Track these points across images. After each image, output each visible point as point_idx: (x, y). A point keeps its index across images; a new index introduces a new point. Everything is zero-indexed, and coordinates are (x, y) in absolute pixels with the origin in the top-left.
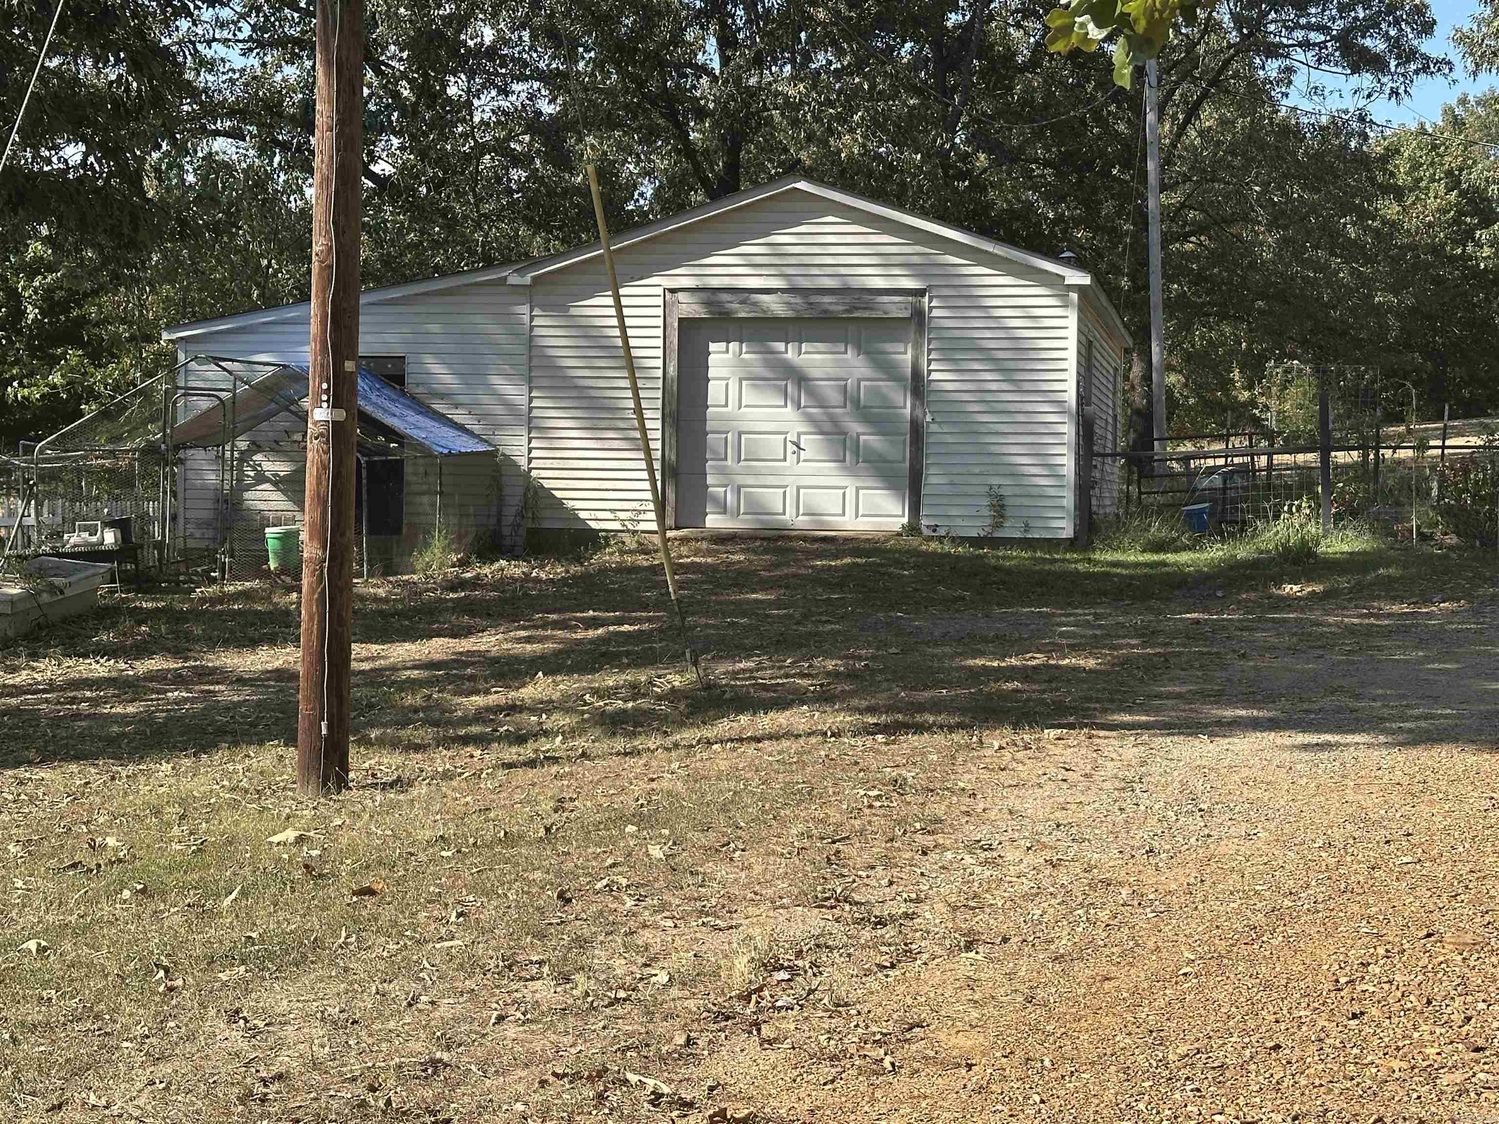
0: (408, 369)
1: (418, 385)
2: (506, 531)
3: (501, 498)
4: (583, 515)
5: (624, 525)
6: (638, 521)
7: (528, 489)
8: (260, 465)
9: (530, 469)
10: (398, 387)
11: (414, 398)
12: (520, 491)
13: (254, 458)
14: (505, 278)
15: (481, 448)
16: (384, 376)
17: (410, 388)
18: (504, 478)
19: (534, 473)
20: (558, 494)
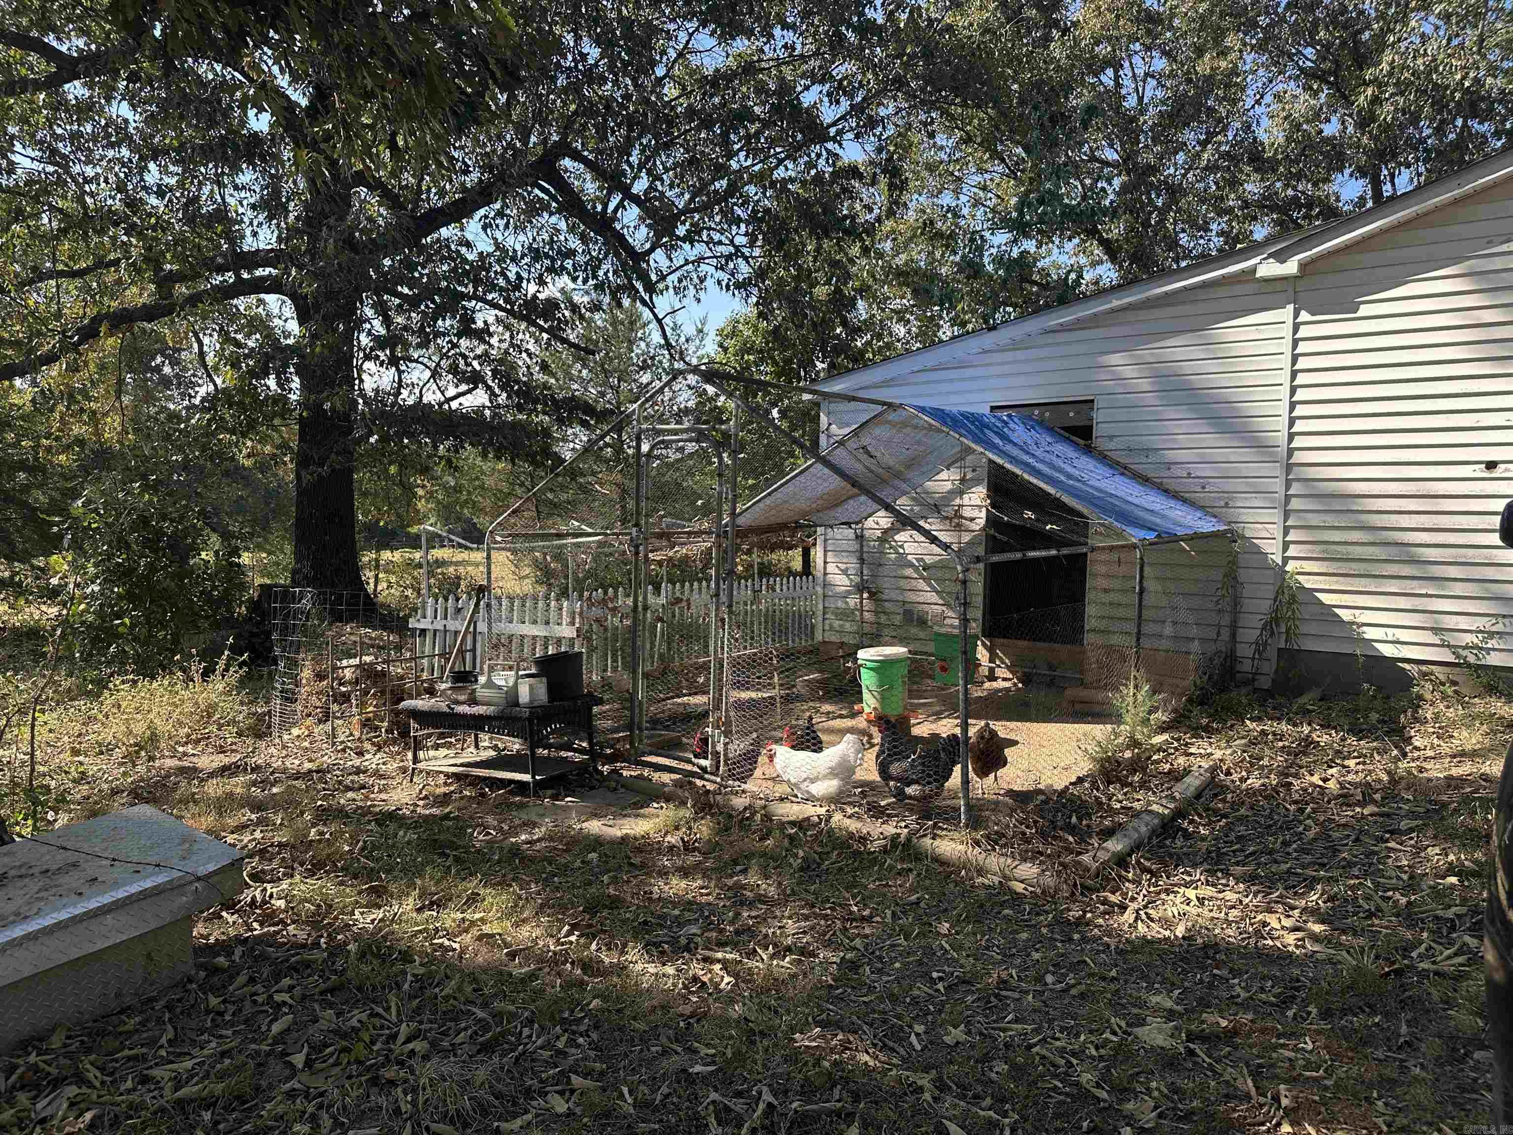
0: (1098, 416)
1: (1111, 437)
2: (1245, 651)
3: (1236, 602)
4: (1370, 633)
5: (1458, 656)
6: (1488, 650)
7: (1280, 591)
8: (902, 547)
9: (1285, 560)
10: (1082, 442)
11: (1105, 457)
12: (1269, 592)
13: (897, 538)
14: (1254, 270)
15: (1207, 526)
16: (1063, 428)
17: (1101, 444)
18: (1241, 571)
19: (1290, 567)
20: (1326, 598)
